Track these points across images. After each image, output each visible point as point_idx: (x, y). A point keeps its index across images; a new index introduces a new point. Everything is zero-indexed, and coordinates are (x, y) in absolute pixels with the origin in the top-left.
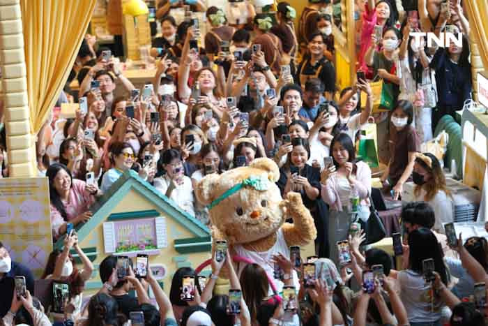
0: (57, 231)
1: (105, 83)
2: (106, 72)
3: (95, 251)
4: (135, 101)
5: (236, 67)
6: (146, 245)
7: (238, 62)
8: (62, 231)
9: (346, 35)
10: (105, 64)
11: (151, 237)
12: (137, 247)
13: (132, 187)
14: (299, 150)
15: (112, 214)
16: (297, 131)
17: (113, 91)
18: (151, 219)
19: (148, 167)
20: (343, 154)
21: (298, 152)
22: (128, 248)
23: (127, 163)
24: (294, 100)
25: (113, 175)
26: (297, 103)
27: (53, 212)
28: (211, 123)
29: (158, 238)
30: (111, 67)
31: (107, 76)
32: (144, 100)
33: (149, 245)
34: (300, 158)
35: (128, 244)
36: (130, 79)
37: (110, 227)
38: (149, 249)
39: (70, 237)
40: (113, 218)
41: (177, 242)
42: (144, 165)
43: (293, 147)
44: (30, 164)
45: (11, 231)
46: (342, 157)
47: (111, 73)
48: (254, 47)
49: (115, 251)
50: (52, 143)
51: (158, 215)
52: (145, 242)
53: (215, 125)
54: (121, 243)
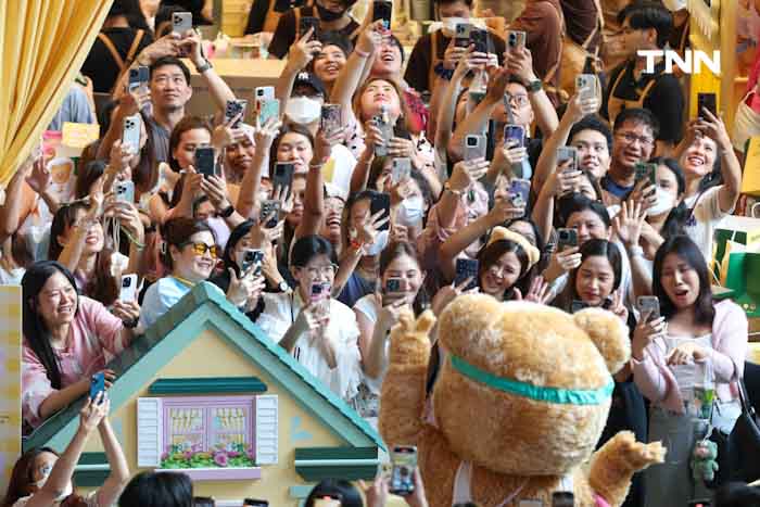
0: (34, 410)
1: (172, 85)
2: (175, 61)
4: (235, 126)
5: (471, 66)
6: (231, 456)
7: (476, 53)
8: (44, 412)
9: (718, 15)
10: (178, 43)
11: (244, 439)
12: (208, 459)
13: (208, 321)
14: (597, 266)
15: (160, 381)
16: (590, 226)
17: (187, 104)
18: (248, 398)
19: (250, 277)
20: (687, 281)
21: (593, 269)
22: (189, 460)
23: (200, 265)
24: (592, 151)
25: (169, 290)
26: (599, 160)
27: (29, 365)
28: (407, 189)
29: (259, 443)
30: (189, 49)
31: (177, 70)
32: (263, 126)
33: (238, 457)
34: (596, 284)
35: (190, 450)
36: (228, 80)
37: (152, 410)
38: (237, 465)
39: (95, 406)
40: (161, 389)
41: (300, 453)
42: (242, 274)
43: (583, 259)
46: (685, 287)
47: (186, 62)
48: (512, 37)
49: (159, 465)
50: (36, 210)
51: (263, 389)
52: (230, 450)
53: (413, 195)
54: (175, 448)
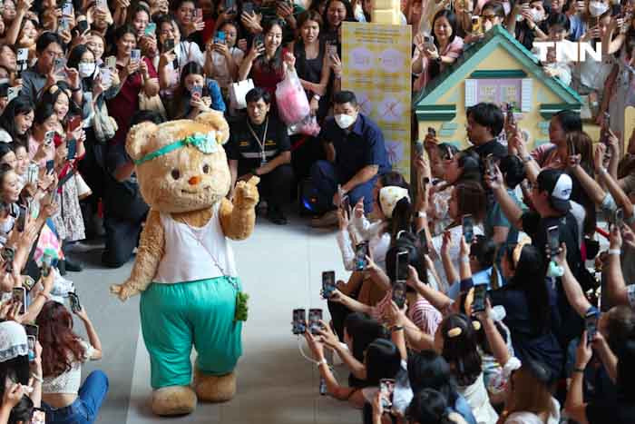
3: (455, 109)
11: (516, 99)
13: (500, 43)
15: (476, 71)
18: (517, 80)
29: (522, 101)
37: (472, 85)
40: (477, 75)
41: (543, 106)
44: (393, 11)
45: (369, 80)
51: (525, 76)
